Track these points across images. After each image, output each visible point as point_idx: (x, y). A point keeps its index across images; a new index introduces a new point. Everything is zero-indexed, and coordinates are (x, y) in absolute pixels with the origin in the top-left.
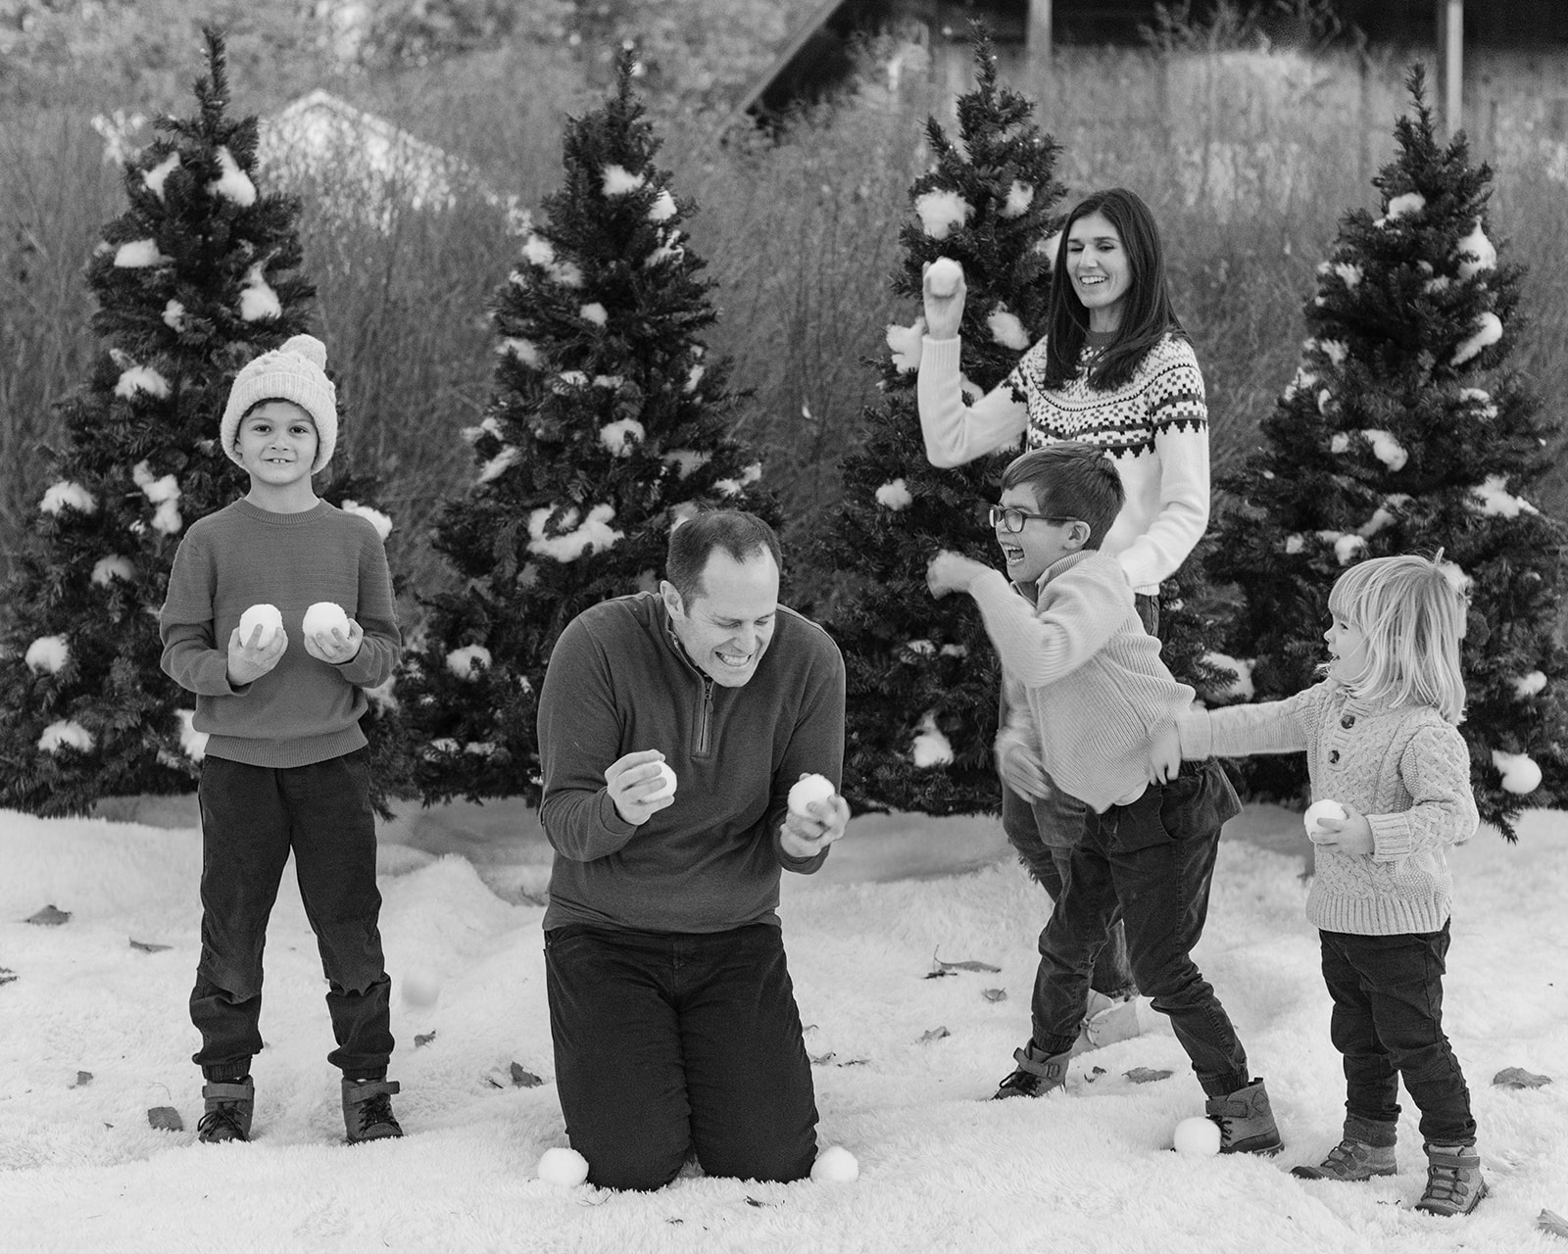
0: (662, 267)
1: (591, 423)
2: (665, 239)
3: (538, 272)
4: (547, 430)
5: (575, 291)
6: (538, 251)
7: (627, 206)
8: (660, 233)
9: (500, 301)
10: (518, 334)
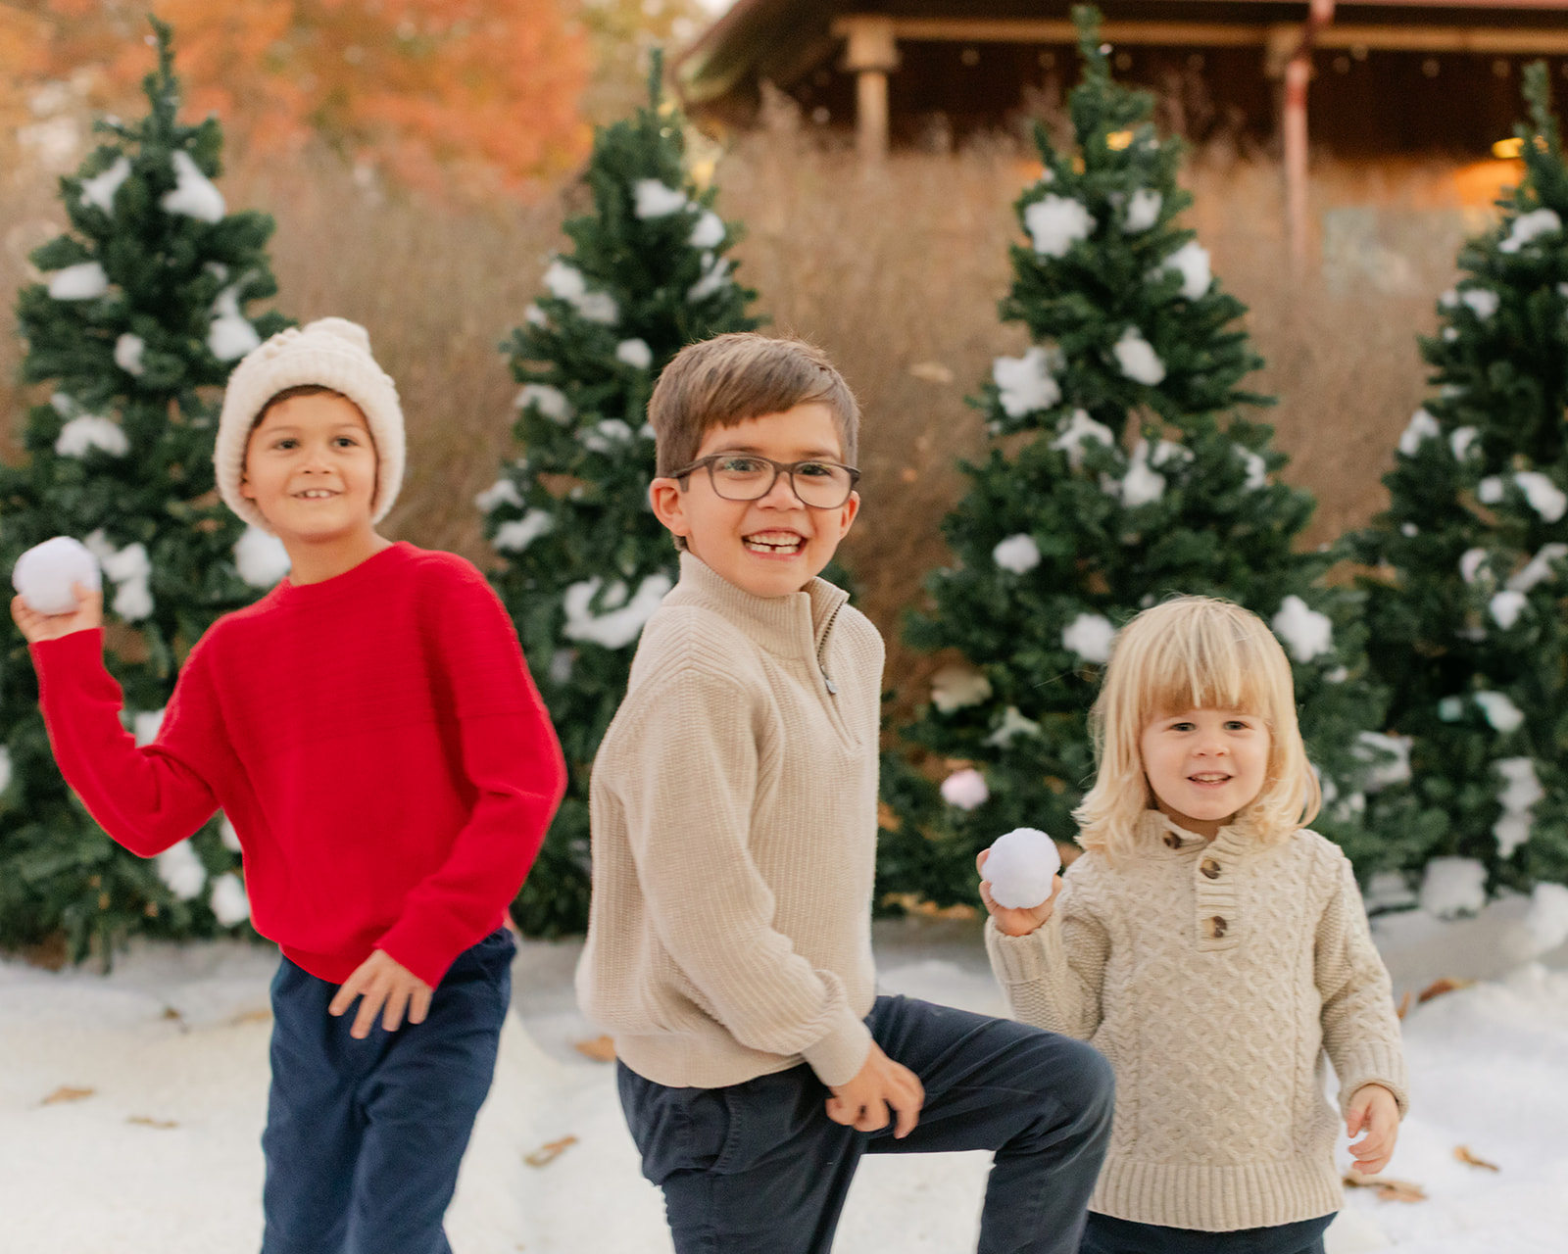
1: (634, 480)
2: (713, 266)
3: (561, 307)
4: (586, 492)
5: (611, 329)
6: (565, 282)
7: (668, 229)
8: (707, 260)
9: (514, 342)
10: (539, 380)
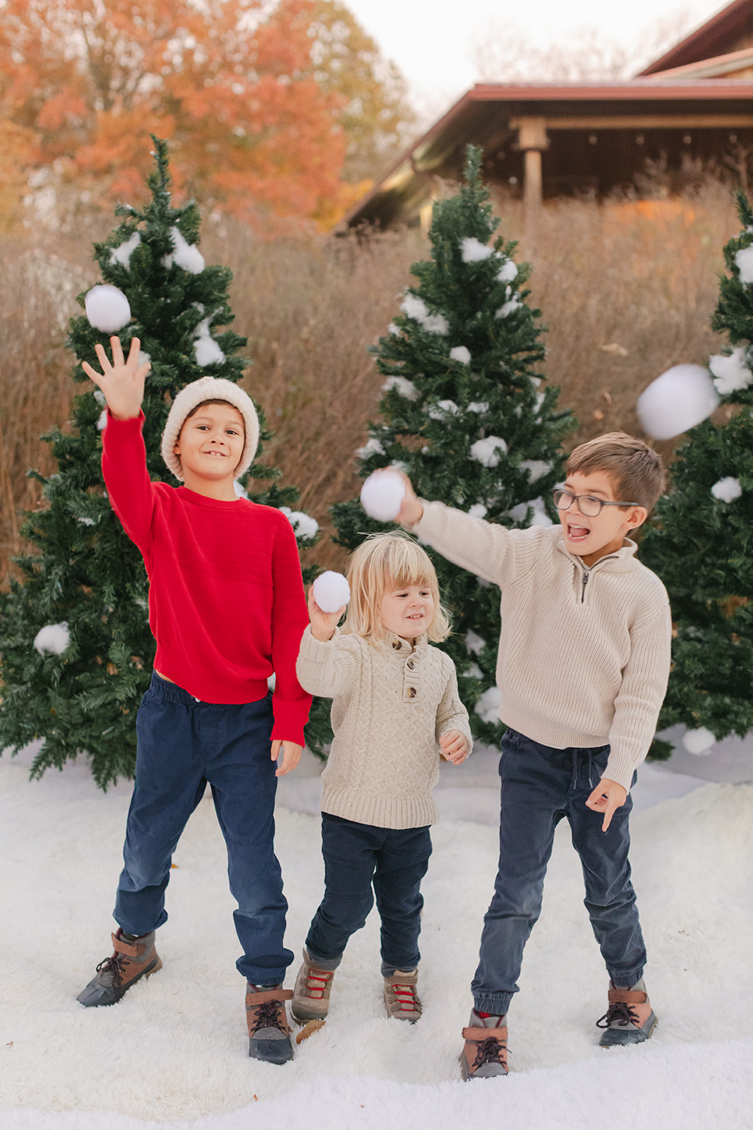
0: (512, 316)
1: (462, 442)
2: (511, 296)
3: (410, 324)
4: (431, 448)
5: (445, 338)
6: (415, 308)
7: (483, 270)
8: (508, 290)
9: (380, 348)
10: (396, 373)
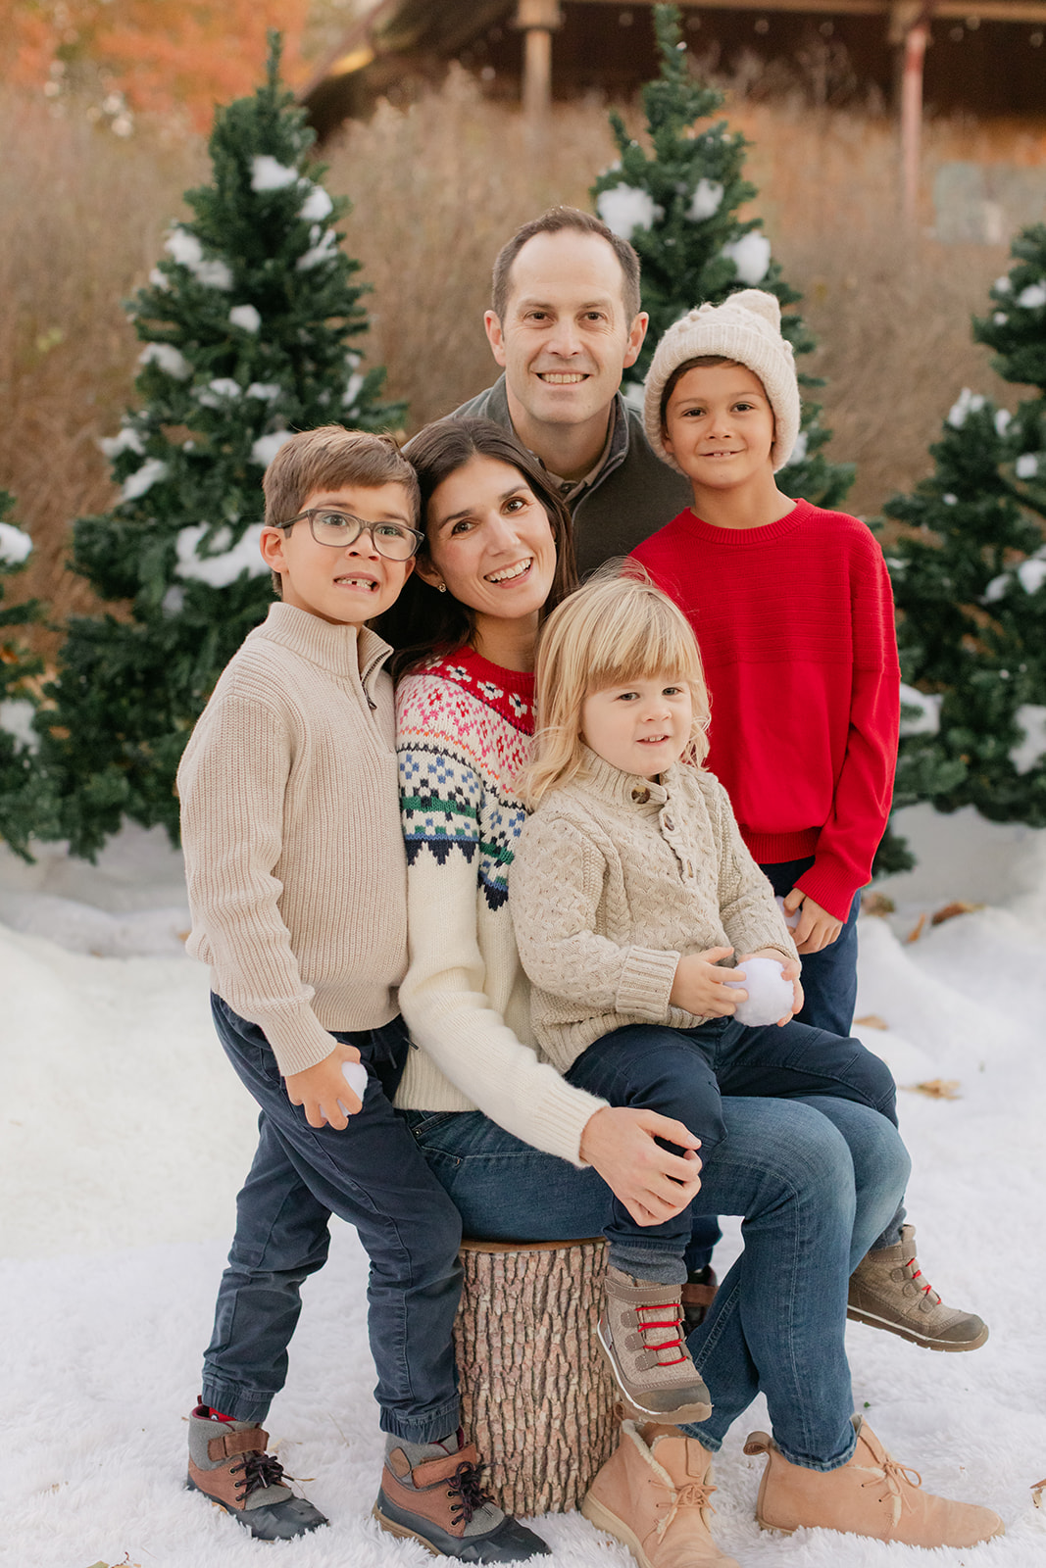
0: (318, 269)
1: (242, 437)
2: (320, 239)
3: (183, 272)
4: (197, 444)
5: (225, 294)
6: (185, 249)
7: (280, 202)
8: (315, 232)
9: (139, 303)
10: (160, 340)
